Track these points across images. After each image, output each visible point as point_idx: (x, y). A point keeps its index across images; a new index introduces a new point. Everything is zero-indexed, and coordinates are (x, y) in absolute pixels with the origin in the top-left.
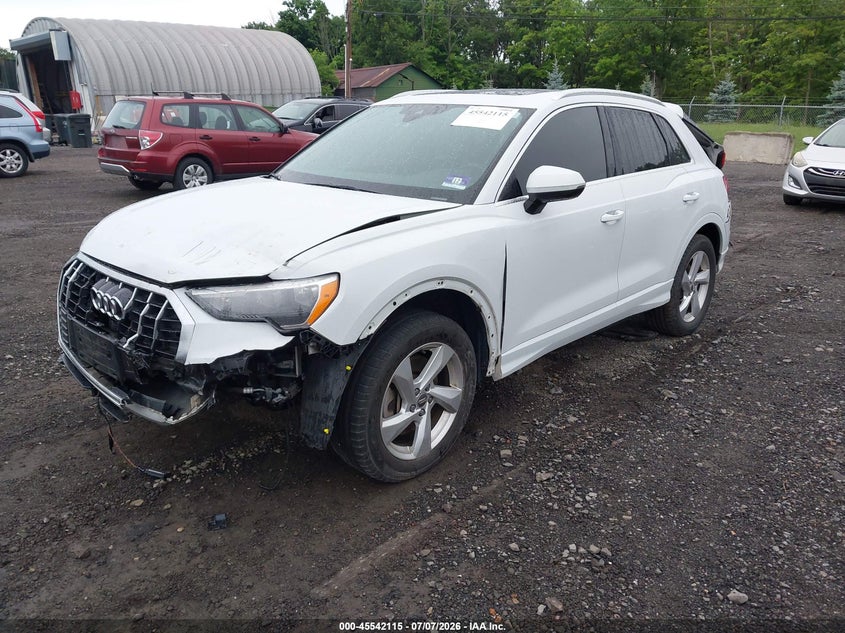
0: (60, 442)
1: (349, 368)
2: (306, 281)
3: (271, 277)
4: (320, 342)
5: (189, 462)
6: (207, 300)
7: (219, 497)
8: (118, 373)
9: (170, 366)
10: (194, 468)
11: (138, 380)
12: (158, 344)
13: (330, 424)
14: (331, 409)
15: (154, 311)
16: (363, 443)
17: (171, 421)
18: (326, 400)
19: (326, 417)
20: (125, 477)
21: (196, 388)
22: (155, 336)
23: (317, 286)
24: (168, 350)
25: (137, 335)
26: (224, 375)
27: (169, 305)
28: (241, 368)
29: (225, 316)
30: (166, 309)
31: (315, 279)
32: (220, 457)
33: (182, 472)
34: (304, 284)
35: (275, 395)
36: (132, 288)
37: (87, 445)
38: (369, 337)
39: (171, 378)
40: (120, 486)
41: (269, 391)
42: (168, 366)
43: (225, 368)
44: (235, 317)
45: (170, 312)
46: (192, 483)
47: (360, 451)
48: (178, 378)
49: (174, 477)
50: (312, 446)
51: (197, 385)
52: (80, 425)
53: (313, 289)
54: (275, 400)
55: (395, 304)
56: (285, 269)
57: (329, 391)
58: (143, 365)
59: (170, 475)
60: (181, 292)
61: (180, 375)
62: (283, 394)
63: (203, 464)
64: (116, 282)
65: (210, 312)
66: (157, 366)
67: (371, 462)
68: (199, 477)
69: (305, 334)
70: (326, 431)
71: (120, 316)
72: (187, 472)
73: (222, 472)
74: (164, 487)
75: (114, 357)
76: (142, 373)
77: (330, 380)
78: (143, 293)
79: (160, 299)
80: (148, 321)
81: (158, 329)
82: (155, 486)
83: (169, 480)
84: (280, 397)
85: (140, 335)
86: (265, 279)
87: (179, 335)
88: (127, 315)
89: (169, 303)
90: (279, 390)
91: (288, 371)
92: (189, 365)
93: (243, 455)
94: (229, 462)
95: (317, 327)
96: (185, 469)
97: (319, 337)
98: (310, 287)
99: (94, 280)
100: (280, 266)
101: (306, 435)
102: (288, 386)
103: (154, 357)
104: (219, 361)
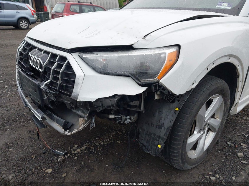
0: (18, 129)
1: (177, 109)
2: (159, 50)
3: (134, 46)
4: (164, 92)
5: (76, 146)
6: (93, 60)
7: (92, 170)
8: (40, 101)
9: (68, 101)
10: (79, 150)
11: (50, 106)
12: (61, 87)
13: (163, 142)
14: (163, 133)
15: (60, 66)
16: (178, 153)
17: (67, 133)
18: (160, 127)
19: (159, 137)
20: (45, 153)
21: (83, 115)
22: (60, 82)
23: (165, 53)
24: (67, 90)
25: (49, 80)
26: (101, 109)
27: (68, 63)
28: (113, 106)
29: (103, 71)
30: (66, 65)
31: (165, 49)
32: (92, 144)
33: (73, 152)
34: (157, 52)
35: (126, 119)
36: (48, 53)
37: (30, 131)
38: (191, 89)
39: (68, 107)
40: (41, 158)
41: (124, 117)
42: (66, 100)
43: (102, 105)
44: (110, 72)
45: (69, 67)
46: (77, 159)
47: (175, 157)
48: (72, 108)
49: (69, 155)
50: (148, 152)
51: (84, 113)
52: (28, 121)
53: (163, 56)
54: (126, 122)
55: (208, 69)
56: (143, 41)
57: (162, 122)
58: (52, 99)
59: (66, 154)
60: (76, 55)
61: (73, 106)
62: (130, 119)
63: (83, 148)
64: (40, 50)
65: (94, 69)
66: (61, 100)
67: (179, 162)
68: (81, 156)
69: (155, 86)
70: (159, 146)
71: (42, 69)
72: (76, 152)
73: (92, 153)
74: (64, 161)
75: (38, 92)
76: (52, 103)
77: (163, 115)
78: (54, 56)
79: (63, 59)
80: (56, 72)
81: (61, 77)
82: (59, 160)
83: (66, 157)
84: (129, 121)
85: (51, 81)
86: (130, 48)
87: (74, 81)
88: (45, 68)
89: (68, 62)
90: (128, 117)
91: (135, 106)
92: (80, 102)
93: (102, 143)
94: (96, 147)
95: (164, 81)
96: (74, 150)
97: (164, 89)
98: (160, 54)
99: (31, 50)
100: (140, 39)
101: (143, 144)
102: (133, 115)
103: (59, 94)
104: (99, 100)
